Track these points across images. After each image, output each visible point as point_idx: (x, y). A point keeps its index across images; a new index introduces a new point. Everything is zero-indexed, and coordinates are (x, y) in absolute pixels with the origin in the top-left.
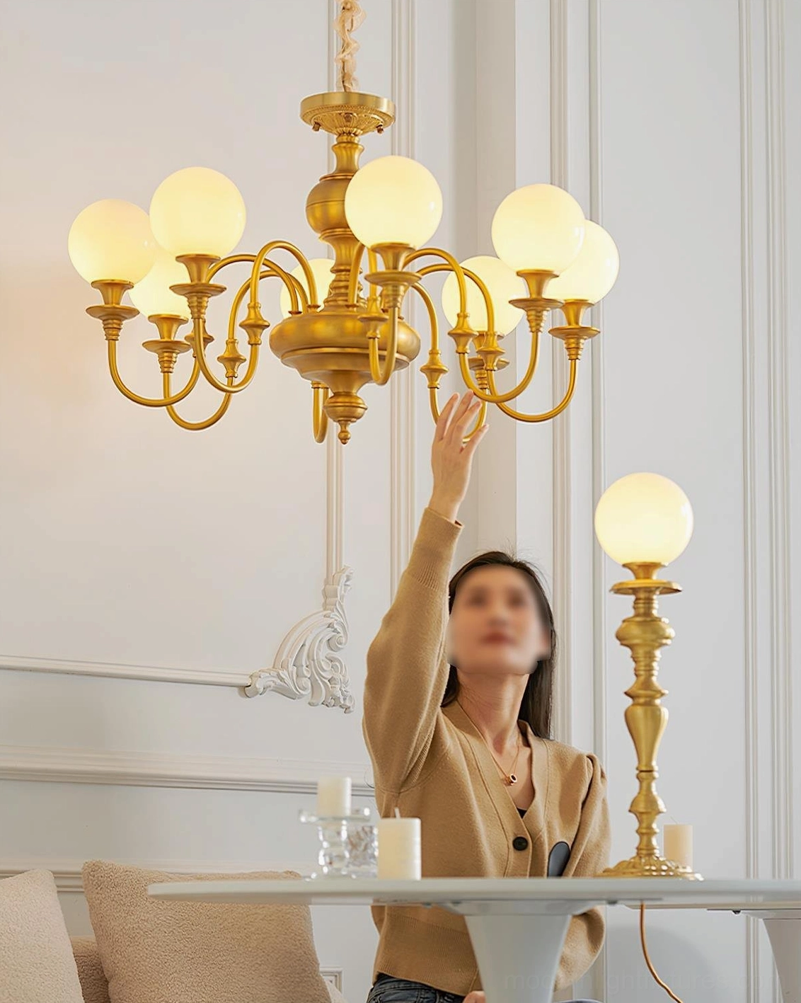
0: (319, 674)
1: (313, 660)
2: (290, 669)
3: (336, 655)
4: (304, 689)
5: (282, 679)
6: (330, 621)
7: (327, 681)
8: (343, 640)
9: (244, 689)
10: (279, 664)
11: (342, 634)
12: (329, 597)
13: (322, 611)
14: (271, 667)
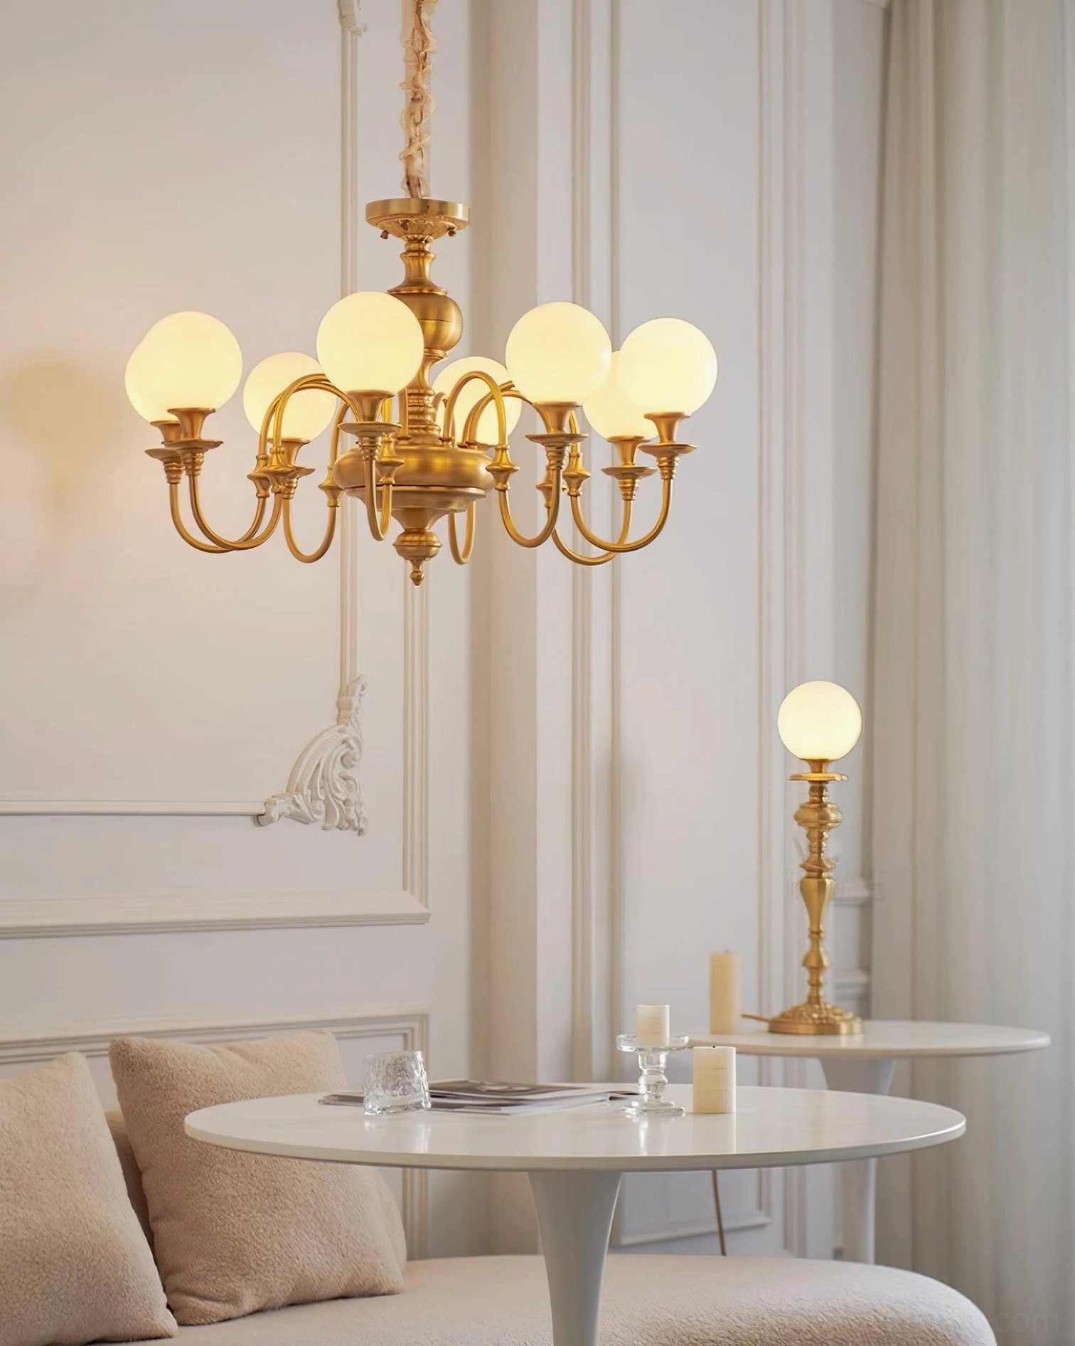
0: (333, 796)
1: (328, 781)
2: (305, 793)
3: (349, 773)
4: (318, 813)
5: (297, 805)
6: (345, 736)
7: (341, 803)
8: (357, 757)
9: (258, 818)
10: (293, 788)
11: (356, 750)
12: (343, 710)
13: (333, 726)
14: (285, 792)
